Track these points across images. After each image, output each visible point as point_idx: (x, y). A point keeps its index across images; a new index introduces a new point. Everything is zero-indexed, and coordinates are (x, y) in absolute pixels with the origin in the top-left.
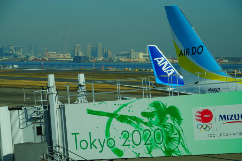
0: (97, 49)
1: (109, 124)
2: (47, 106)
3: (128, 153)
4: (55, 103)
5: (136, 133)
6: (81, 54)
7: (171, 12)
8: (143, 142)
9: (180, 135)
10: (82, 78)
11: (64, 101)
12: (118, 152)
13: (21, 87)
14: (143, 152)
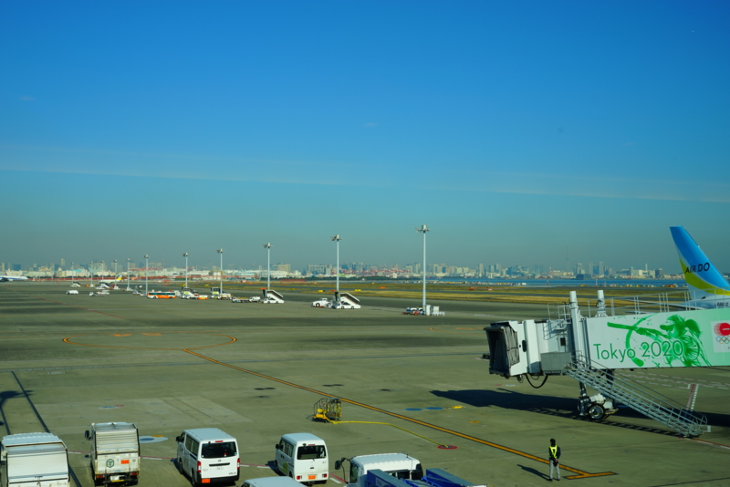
0: (598, 267)
1: (628, 336)
2: (570, 320)
3: (648, 363)
4: (577, 317)
5: (656, 346)
6: (583, 272)
7: (676, 233)
8: (663, 353)
9: (699, 347)
10: (601, 294)
11: (585, 315)
12: (638, 362)
13: (545, 303)
14: (663, 362)
